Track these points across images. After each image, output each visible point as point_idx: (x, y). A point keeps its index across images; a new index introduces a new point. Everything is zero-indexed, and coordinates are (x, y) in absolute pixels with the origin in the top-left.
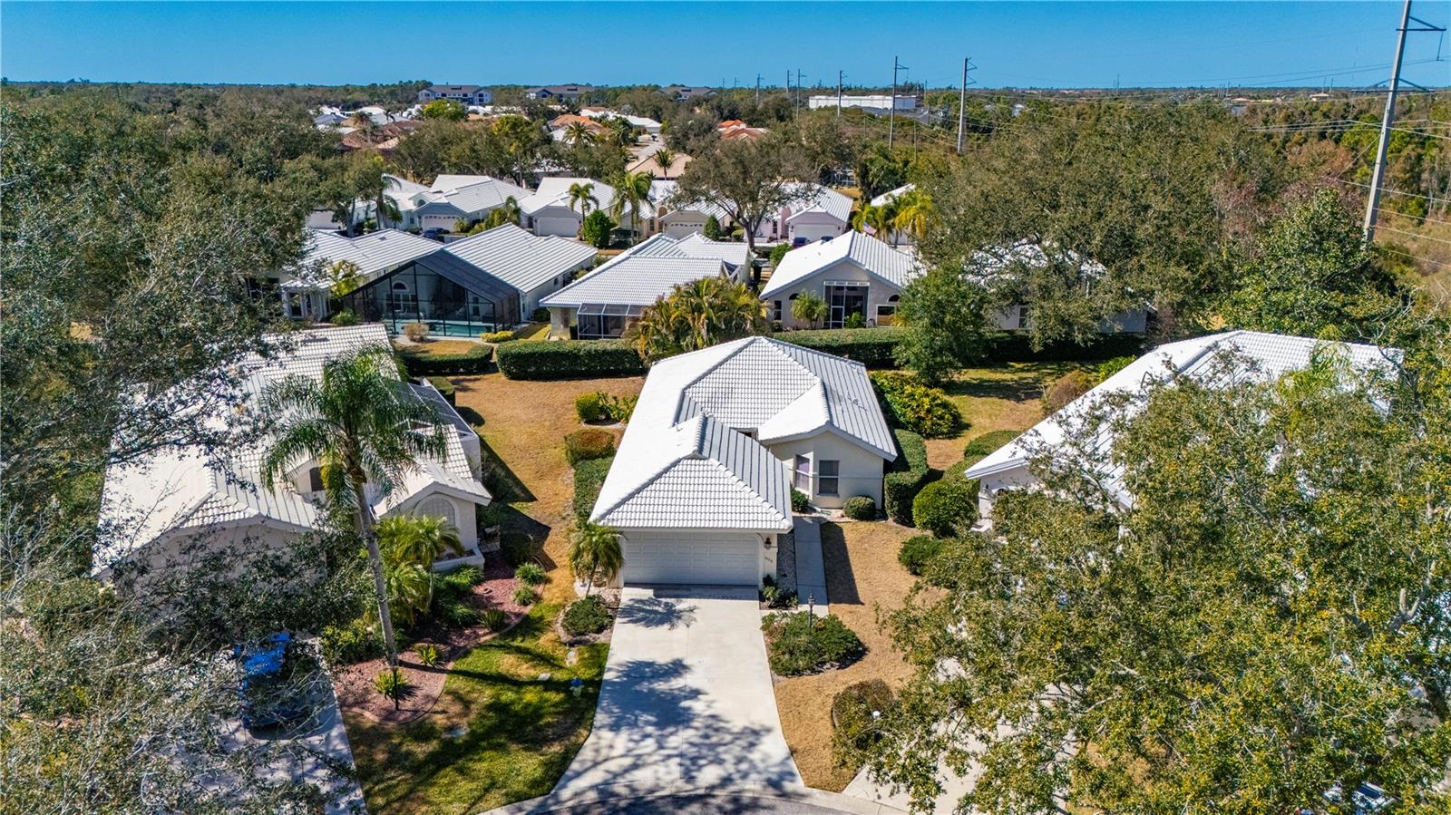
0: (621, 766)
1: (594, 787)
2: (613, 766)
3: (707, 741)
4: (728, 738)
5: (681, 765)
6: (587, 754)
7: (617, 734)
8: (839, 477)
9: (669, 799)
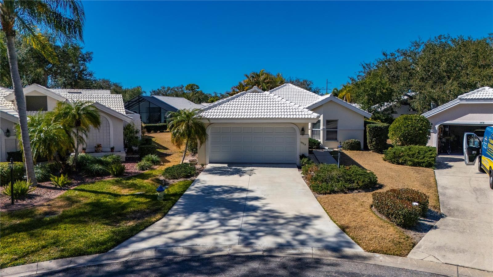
0: (184, 236)
1: (156, 248)
2: (178, 235)
3: (265, 223)
4: (282, 221)
5: (240, 235)
6: (156, 227)
7: (186, 218)
8: (338, 130)
9: (227, 258)
